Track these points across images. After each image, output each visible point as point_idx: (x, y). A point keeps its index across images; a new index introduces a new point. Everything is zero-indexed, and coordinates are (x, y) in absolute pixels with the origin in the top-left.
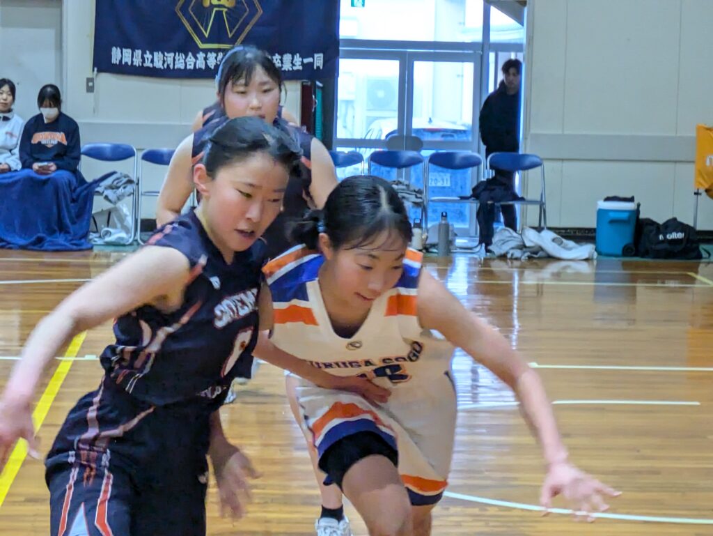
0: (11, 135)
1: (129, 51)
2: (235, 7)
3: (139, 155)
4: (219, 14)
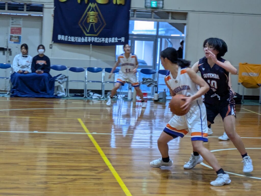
0: (28, 62)
1: (64, 36)
2: (97, 23)
3: (68, 69)
4: (92, 25)
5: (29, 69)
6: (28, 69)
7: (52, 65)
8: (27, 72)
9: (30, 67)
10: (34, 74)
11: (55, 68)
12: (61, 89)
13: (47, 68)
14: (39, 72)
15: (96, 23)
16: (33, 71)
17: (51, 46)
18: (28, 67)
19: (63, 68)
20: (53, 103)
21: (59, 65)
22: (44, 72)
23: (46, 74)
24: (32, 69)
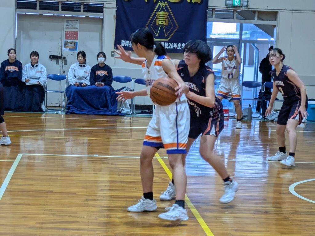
0: (86, 72)
1: (128, 41)
2: (168, 25)
3: (133, 81)
4: (162, 28)
5: (87, 81)
6: (85, 81)
7: (114, 76)
8: (85, 85)
9: (88, 78)
10: (93, 86)
11: (119, 80)
12: (125, 105)
13: (108, 79)
14: (99, 85)
15: (166, 26)
16: (92, 83)
17: (113, 54)
18: (86, 78)
19: (128, 80)
20: (116, 122)
21: (123, 77)
22: (105, 85)
23: (107, 87)
24: (90, 80)
